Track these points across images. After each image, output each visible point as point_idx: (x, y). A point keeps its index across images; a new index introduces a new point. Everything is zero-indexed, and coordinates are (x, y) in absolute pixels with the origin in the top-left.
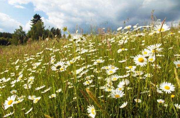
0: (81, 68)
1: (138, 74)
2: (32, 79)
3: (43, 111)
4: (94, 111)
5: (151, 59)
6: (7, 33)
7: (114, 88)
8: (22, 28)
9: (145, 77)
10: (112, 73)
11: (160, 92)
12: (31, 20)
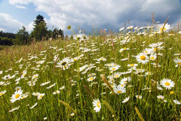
0: (84, 66)
1: (140, 72)
2: (36, 76)
3: (46, 107)
4: (100, 104)
5: (152, 58)
6: (10, 33)
7: (116, 85)
8: (25, 28)
9: (146, 75)
10: (114, 70)
11: (160, 89)
12: (34, 21)
